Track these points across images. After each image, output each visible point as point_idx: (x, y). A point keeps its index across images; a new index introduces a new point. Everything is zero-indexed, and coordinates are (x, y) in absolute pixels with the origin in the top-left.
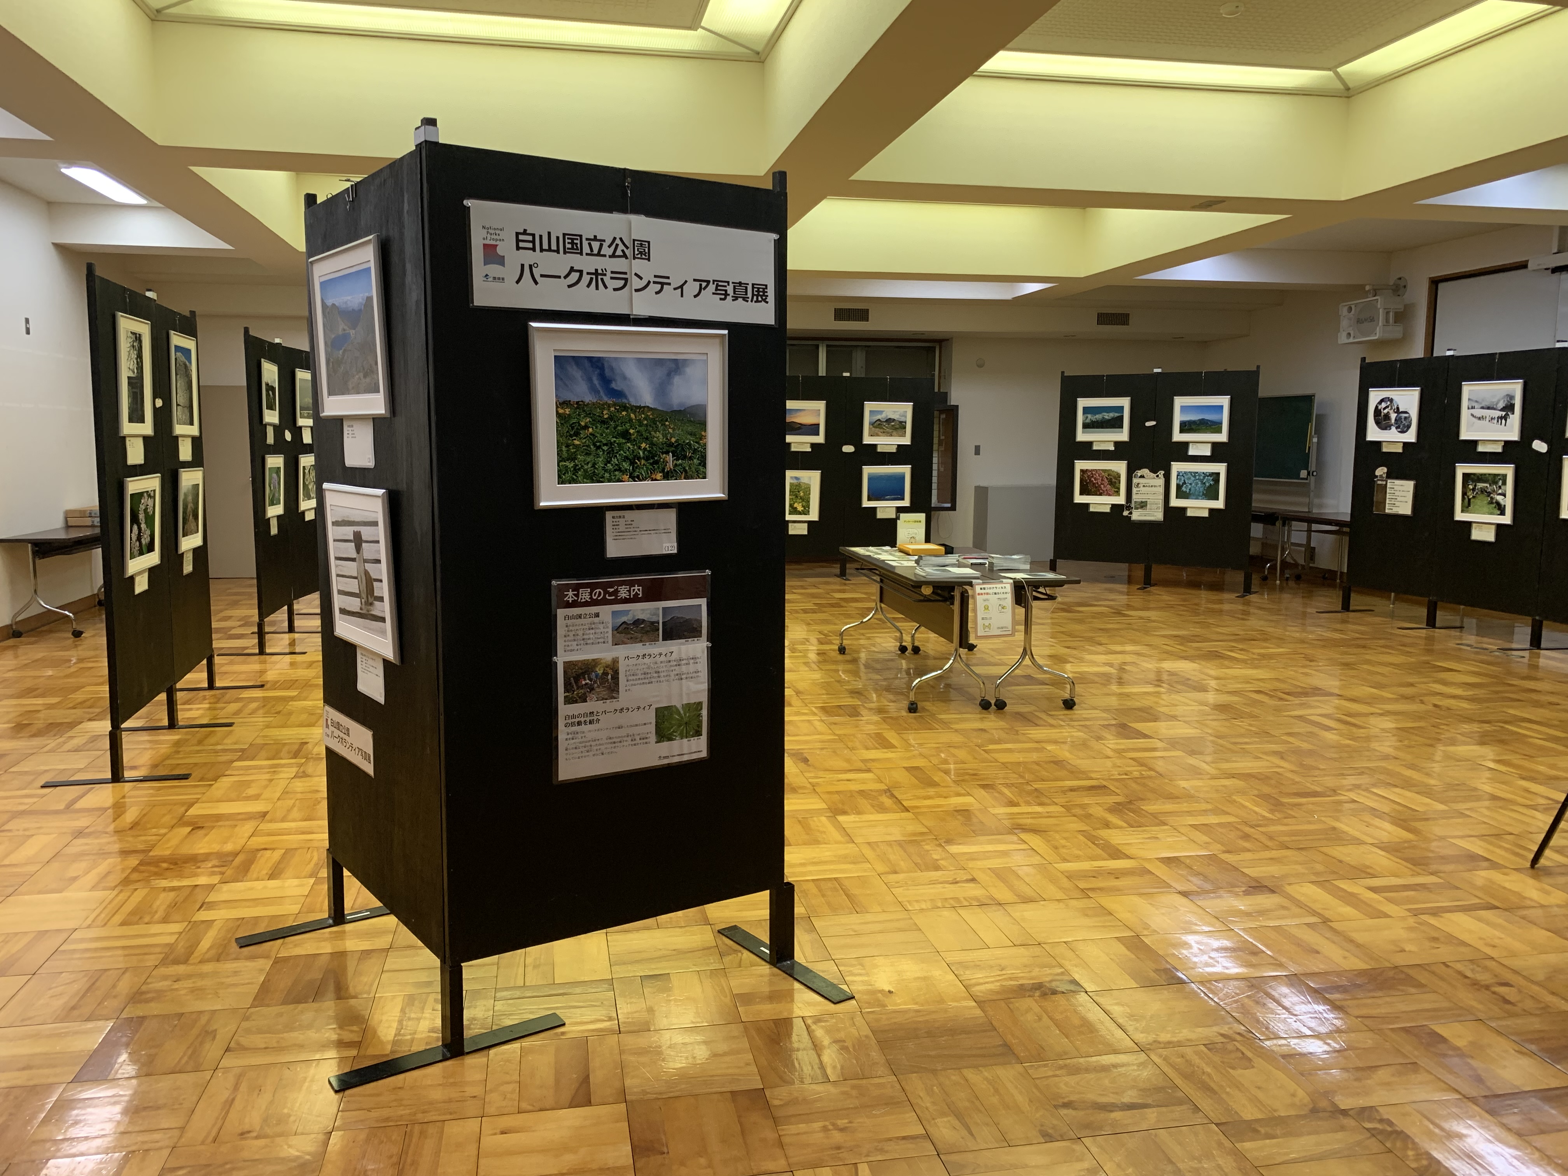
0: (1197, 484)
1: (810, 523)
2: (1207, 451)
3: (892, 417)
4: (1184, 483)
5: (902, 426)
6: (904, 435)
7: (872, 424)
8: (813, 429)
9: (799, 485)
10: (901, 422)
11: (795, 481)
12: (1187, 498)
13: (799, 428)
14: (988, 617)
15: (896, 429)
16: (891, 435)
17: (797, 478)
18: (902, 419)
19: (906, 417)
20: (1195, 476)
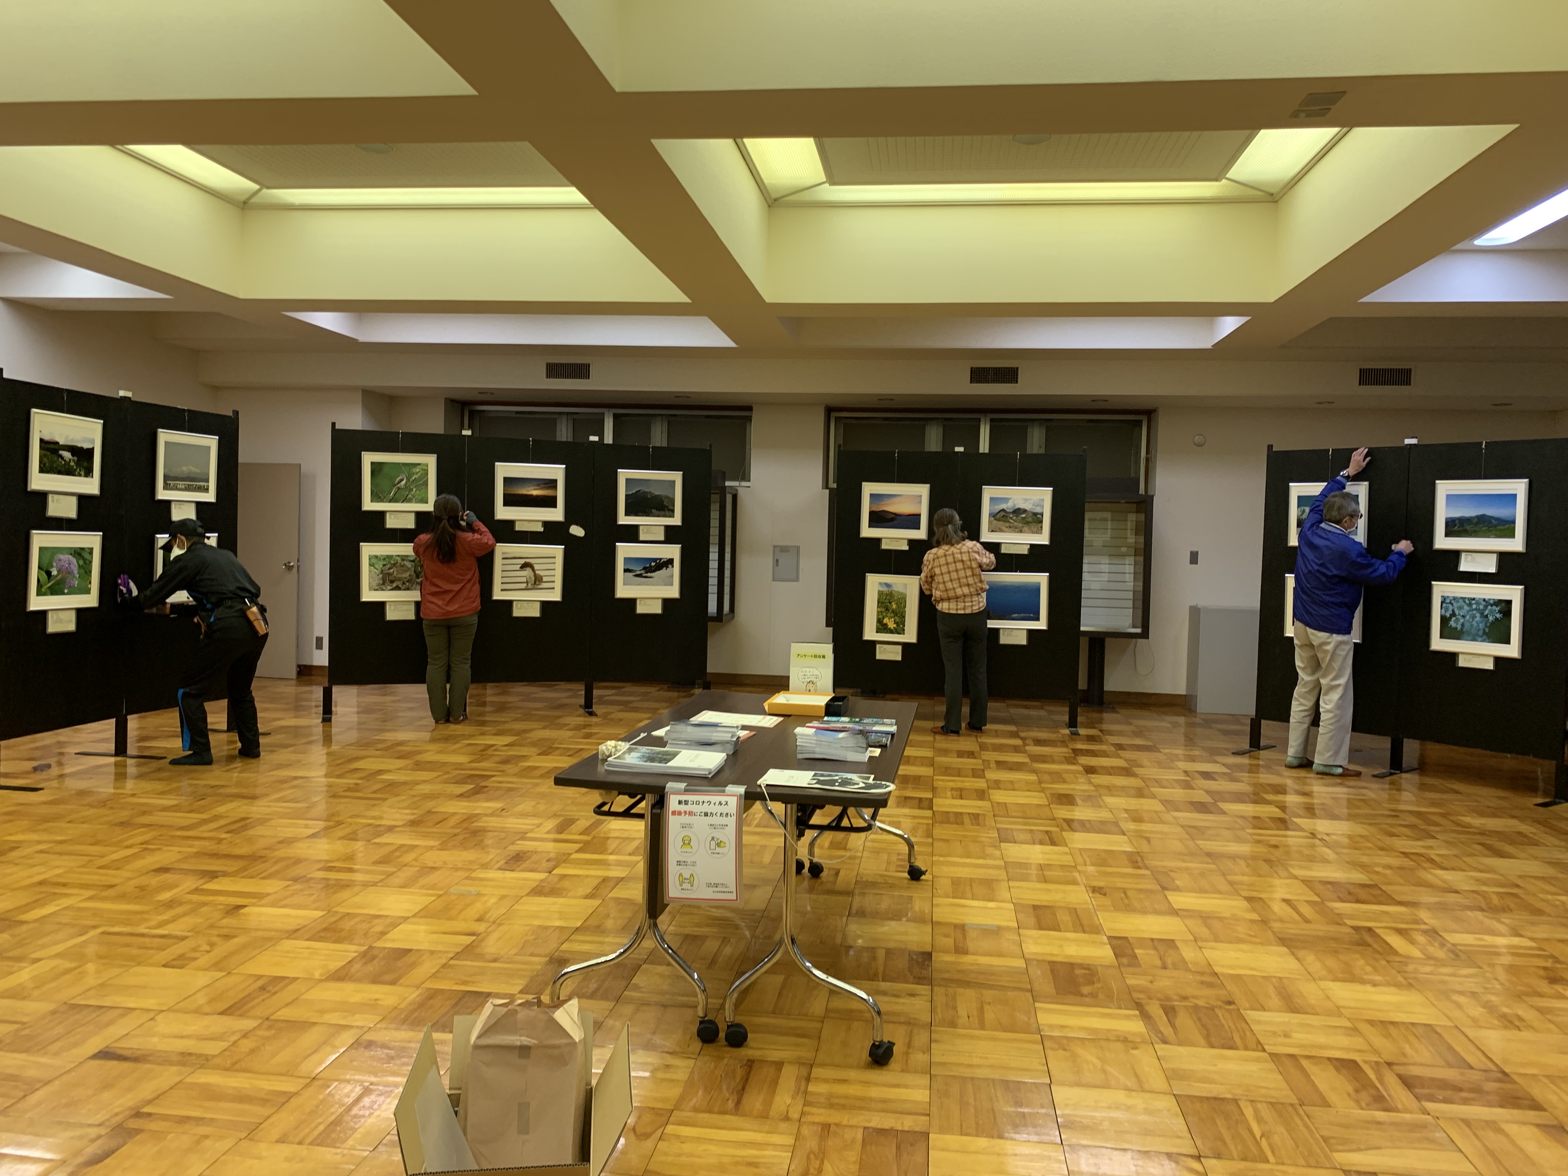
0: (1474, 617)
1: (906, 646)
2: (1490, 566)
3: (1022, 506)
4: (1453, 614)
5: (1037, 519)
6: (1040, 531)
7: (993, 516)
8: (912, 521)
9: (891, 594)
10: (1035, 514)
11: (885, 589)
12: (1458, 639)
13: (892, 520)
14: (689, 860)
15: (1028, 523)
16: (1021, 531)
17: (888, 585)
18: (1038, 510)
19: (1042, 507)
20: (1470, 605)
